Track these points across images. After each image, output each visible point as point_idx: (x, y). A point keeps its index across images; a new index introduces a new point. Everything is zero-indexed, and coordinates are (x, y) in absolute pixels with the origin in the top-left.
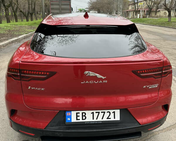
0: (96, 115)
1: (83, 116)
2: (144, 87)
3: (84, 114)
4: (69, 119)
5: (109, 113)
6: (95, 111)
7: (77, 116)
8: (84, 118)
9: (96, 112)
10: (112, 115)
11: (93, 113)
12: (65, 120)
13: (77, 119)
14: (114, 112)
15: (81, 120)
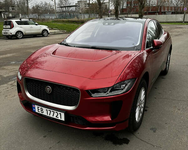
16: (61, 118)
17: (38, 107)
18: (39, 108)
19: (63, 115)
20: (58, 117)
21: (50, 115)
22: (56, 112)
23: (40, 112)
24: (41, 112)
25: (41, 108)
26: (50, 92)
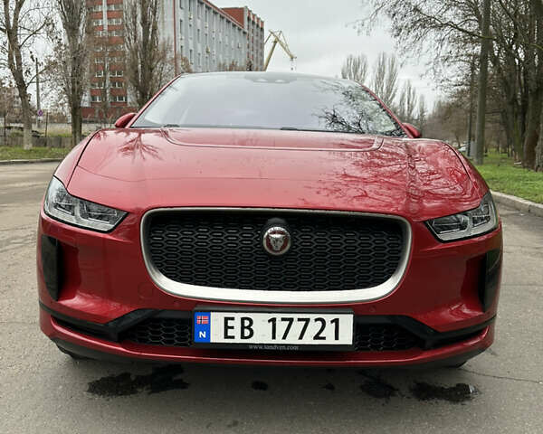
16: (337, 338)
17: (226, 319)
18: (230, 323)
19: (347, 321)
20: (324, 338)
21: (284, 338)
22: (316, 320)
23: (233, 337)
24: (243, 337)
25: (243, 319)
26: (283, 247)
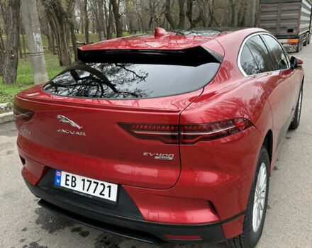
0: (87, 184)
1: (72, 181)
2: (145, 154)
3: (74, 179)
4: (58, 181)
5: (102, 186)
6: (86, 179)
7: (67, 180)
8: (74, 185)
9: (88, 181)
10: (107, 190)
11: (84, 180)
12: (54, 181)
13: (66, 184)
14: (109, 187)
15: (70, 187)
